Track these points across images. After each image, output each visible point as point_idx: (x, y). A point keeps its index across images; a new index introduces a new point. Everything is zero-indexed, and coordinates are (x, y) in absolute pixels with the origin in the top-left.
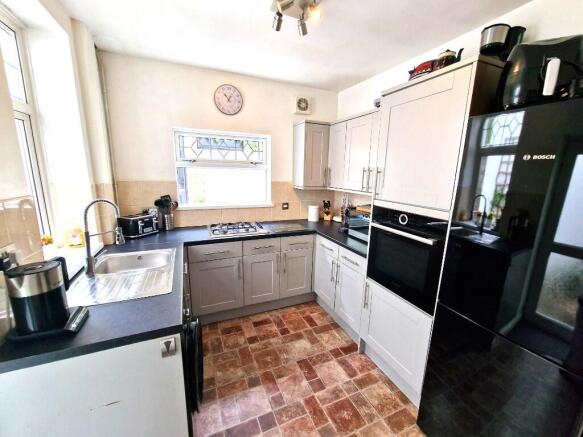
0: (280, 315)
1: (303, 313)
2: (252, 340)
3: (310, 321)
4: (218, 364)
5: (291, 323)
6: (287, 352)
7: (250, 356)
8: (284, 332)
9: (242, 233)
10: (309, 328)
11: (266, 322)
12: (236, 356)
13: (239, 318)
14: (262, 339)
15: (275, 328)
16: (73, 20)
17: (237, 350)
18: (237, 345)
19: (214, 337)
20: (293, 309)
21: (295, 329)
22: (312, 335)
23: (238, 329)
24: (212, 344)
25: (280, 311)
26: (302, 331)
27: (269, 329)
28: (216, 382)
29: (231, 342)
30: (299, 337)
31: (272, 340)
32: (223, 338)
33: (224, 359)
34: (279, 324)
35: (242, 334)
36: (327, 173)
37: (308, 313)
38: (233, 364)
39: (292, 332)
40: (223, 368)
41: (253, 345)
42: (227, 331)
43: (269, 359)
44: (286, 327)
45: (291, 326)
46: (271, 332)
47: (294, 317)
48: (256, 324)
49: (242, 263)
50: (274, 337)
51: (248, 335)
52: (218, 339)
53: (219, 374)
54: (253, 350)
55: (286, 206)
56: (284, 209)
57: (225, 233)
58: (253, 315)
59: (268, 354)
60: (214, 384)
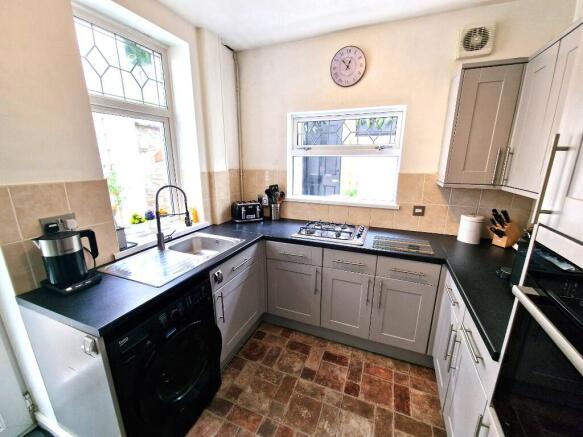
0: (364, 362)
1: (400, 378)
2: (308, 374)
3: (403, 400)
4: (257, 378)
5: (371, 382)
6: (332, 420)
7: (290, 393)
8: (352, 389)
9: (330, 238)
10: (392, 409)
11: (340, 360)
12: (278, 382)
13: (317, 337)
14: (319, 380)
15: (343, 375)
16: (198, 29)
17: (285, 374)
18: (289, 369)
19: (278, 345)
20: (390, 363)
21: (369, 395)
22: (387, 424)
23: (305, 350)
24: (271, 351)
25: (370, 356)
26: (376, 405)
27: (338, 372)
28: (241, 396)
29: (287, 361)
30: (366, 412)
31: (328, 391)
32: (284, 350)
33: (266, 377)
34: (354, 374)
35: (304, 359)
36: (503, 157)
37: (407, 384)
38: (267, 389)
39: (361, 397)
40: (257, 386)
41: (303, 381)
42: (293, 346)
43: (305, 412)
44: (360, 383)
45: (368, 387)
46: (336, 378)
47: (381, 377)
48: (328, 356)
49: (320, 274)
50: (332, 387)
51: (308, 364)
52: (279, 349)
53: (249, 390)
54: (299, 388)
55: (419, 212)
56: (415, 214)
57: (310, 233)
58: (334, 342)
59: (309, 405)
60: (236, 398)
